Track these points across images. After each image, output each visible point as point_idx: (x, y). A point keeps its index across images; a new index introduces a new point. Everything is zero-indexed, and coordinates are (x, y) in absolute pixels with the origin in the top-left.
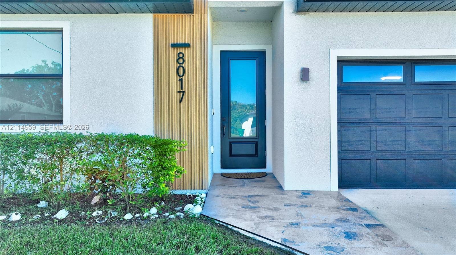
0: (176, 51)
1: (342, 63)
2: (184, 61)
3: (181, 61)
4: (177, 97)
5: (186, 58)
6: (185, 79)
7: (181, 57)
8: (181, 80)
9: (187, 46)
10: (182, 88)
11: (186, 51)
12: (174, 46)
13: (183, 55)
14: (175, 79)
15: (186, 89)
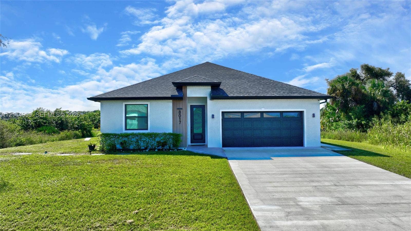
0: (179, 110)
1: (223, 113)
2: (181, 113)
3: (180, 113)
4: (179, 122)
5: (181, 112)
6: (181, 118)
7: (180, 112)
8: (180, 118)
9: (182, 109)
10: (180, 120)
11: (181, 110)
12: (178, 109)
13: (180, 111)
14: (178, 118)
15: (181, 120)
